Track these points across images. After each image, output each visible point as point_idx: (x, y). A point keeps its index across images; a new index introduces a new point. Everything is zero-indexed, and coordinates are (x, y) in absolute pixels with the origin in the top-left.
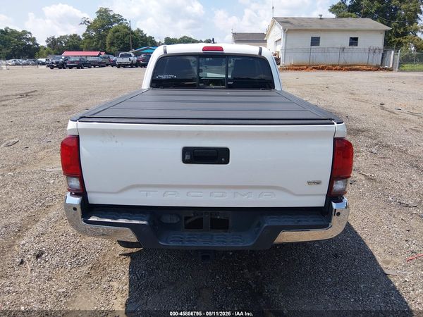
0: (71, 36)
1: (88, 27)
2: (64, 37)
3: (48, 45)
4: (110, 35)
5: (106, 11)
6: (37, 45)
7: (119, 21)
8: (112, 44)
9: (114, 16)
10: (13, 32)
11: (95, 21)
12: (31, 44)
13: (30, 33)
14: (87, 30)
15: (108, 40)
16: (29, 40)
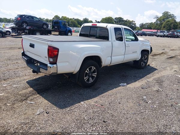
0: (150, 23)
1: (157, 20)
2: (147, 23)
3: (140, 27)
4: (164, 23)
5: (167, 13)
6: (136, 26)
7: (172, 17)
8: (164, 27)
9: (170, 15)
10: (129, 21)
11: (161, 17)
12: (134, 25)
13: (134, 22)
14: (156, 21)
15: (163, 25)
16: (133, 24)
